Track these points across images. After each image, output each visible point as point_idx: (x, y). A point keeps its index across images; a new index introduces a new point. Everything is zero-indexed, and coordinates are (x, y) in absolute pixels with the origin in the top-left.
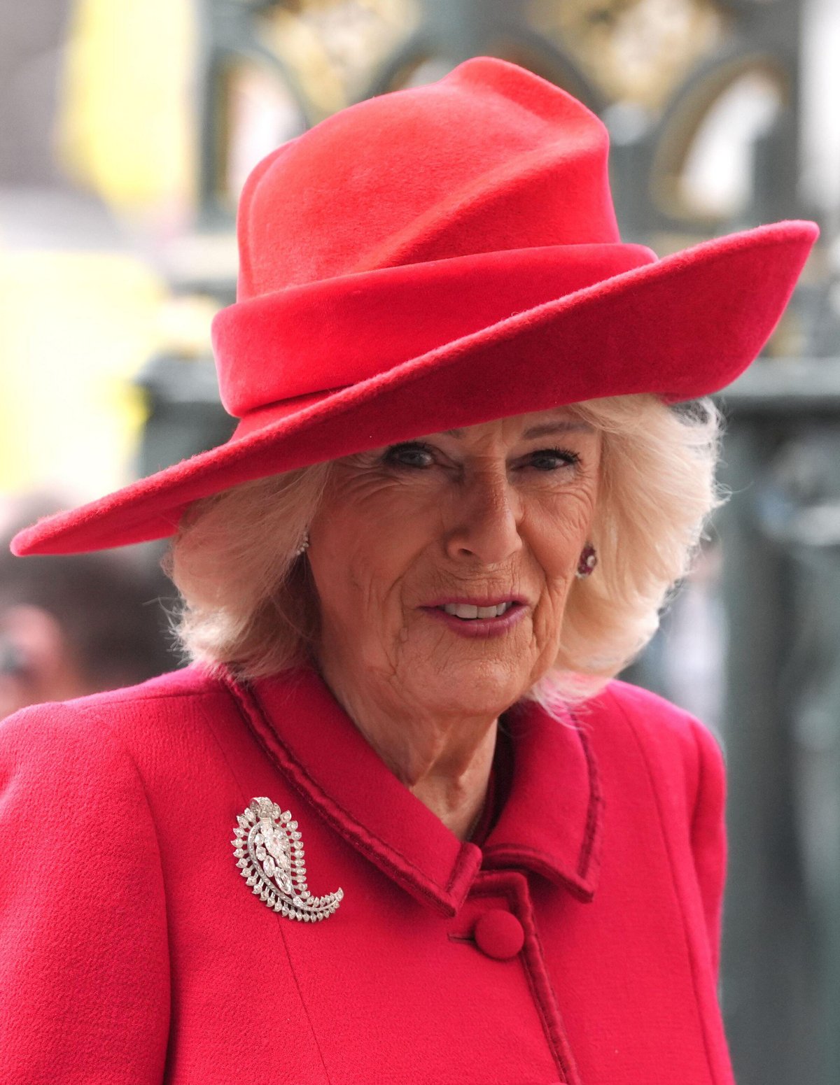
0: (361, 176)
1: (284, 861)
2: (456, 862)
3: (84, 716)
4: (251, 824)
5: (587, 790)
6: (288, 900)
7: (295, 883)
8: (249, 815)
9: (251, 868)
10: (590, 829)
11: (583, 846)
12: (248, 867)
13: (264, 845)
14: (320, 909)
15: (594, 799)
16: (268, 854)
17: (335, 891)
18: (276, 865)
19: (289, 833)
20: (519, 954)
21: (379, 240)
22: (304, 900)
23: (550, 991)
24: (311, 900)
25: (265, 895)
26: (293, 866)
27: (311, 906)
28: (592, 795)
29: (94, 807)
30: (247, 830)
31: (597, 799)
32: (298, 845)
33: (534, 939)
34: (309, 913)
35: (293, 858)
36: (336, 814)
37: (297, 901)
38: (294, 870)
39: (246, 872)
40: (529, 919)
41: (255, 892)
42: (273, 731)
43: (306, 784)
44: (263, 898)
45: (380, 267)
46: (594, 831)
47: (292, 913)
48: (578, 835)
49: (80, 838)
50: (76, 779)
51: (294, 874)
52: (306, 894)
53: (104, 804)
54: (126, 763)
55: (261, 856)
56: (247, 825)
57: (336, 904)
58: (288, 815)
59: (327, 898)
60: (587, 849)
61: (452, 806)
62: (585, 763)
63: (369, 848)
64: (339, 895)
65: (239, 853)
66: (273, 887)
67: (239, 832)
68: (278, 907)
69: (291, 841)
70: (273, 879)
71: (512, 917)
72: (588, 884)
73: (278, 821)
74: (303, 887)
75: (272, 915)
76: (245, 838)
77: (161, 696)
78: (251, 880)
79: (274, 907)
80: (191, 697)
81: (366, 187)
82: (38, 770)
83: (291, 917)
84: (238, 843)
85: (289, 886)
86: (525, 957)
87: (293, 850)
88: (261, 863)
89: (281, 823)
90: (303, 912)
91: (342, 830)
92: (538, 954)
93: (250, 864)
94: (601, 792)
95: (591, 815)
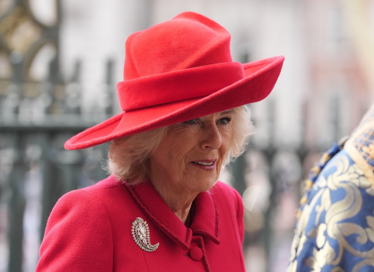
0: (175, 44)
1: (145, 235)
2: (187, 234)
3: (91, 194)
4: (136, 225)
5: (215, 212)
6: (145, 246)
7: (147, 241)
8: (136, 222)
9: (136, 237)
10: (217, 223)
11: (216, 228)
12: (135, 237)
13: (140, 231)
14: (154, 248)
15: (217, 214)
16: (141, 233)
17: (157, 243)
18: (143, 237)
19: (146, 227)
20: (201, 259)
21: (183, 61)
22: (150, 246)
23: (210, 269)
24: (151, 246)
25: (140, 245)
26: (147, 236)
27: (151, 247)
28: (216, 213)
29: (95, 220)
30: (135, 227)
31: (218, 214)
32: (148, 231)
33: (205, 255)
34: (151, 249)
35: (147, 234)
36: (157, 221)
37: (148, 247)
38: (147, 238)
39: (135, 239)
40: (204, 249)
41: (137, 244)
42: (139, 197)
43: (149, 212)
44: (139, 246)
45: (185, 68)
46: (218, 224)
47: (147, 250)
48: (214, 225)
49: (90, 228)
50: (90, 212)
51: (147, 239)
52: (150, 244)
53: (98, 219)
54: (104, 208)
55: (139, 234)
56: (135, 225)
57: (157, 247)
58: (145, 222)
59: (155, 245)
60: (217, 229)
61: (182, 217)
62: (214, 205)
63: (166, 231)
64: (158, 244)
65: (133, 233)
66: (142, 242)
67: (133, 227)
68: (143, 248)
69: (146, 230)
70: (142, 241)
71: (199, 248)
72: (218, 240)
73: (143, 224)
74: (149, 242)
75: (141, 250)
76: (135, 229)
77: (109, 188)
78: (136, 241)
79: (142, 248)
80: (117, 188)
81: (177, 46)
82: (78, 208)
83: (146, 251)
84: (133, 230)
85: (146, 242)
86: (203, 260)
87: (147, 232)
88: (139, 236)
89: (144, 224)
90: (149, 249)
91: (159, 225)
92: (206, 259)
93: (136, 236)
94: (218, 213)
95: (216, 219)
